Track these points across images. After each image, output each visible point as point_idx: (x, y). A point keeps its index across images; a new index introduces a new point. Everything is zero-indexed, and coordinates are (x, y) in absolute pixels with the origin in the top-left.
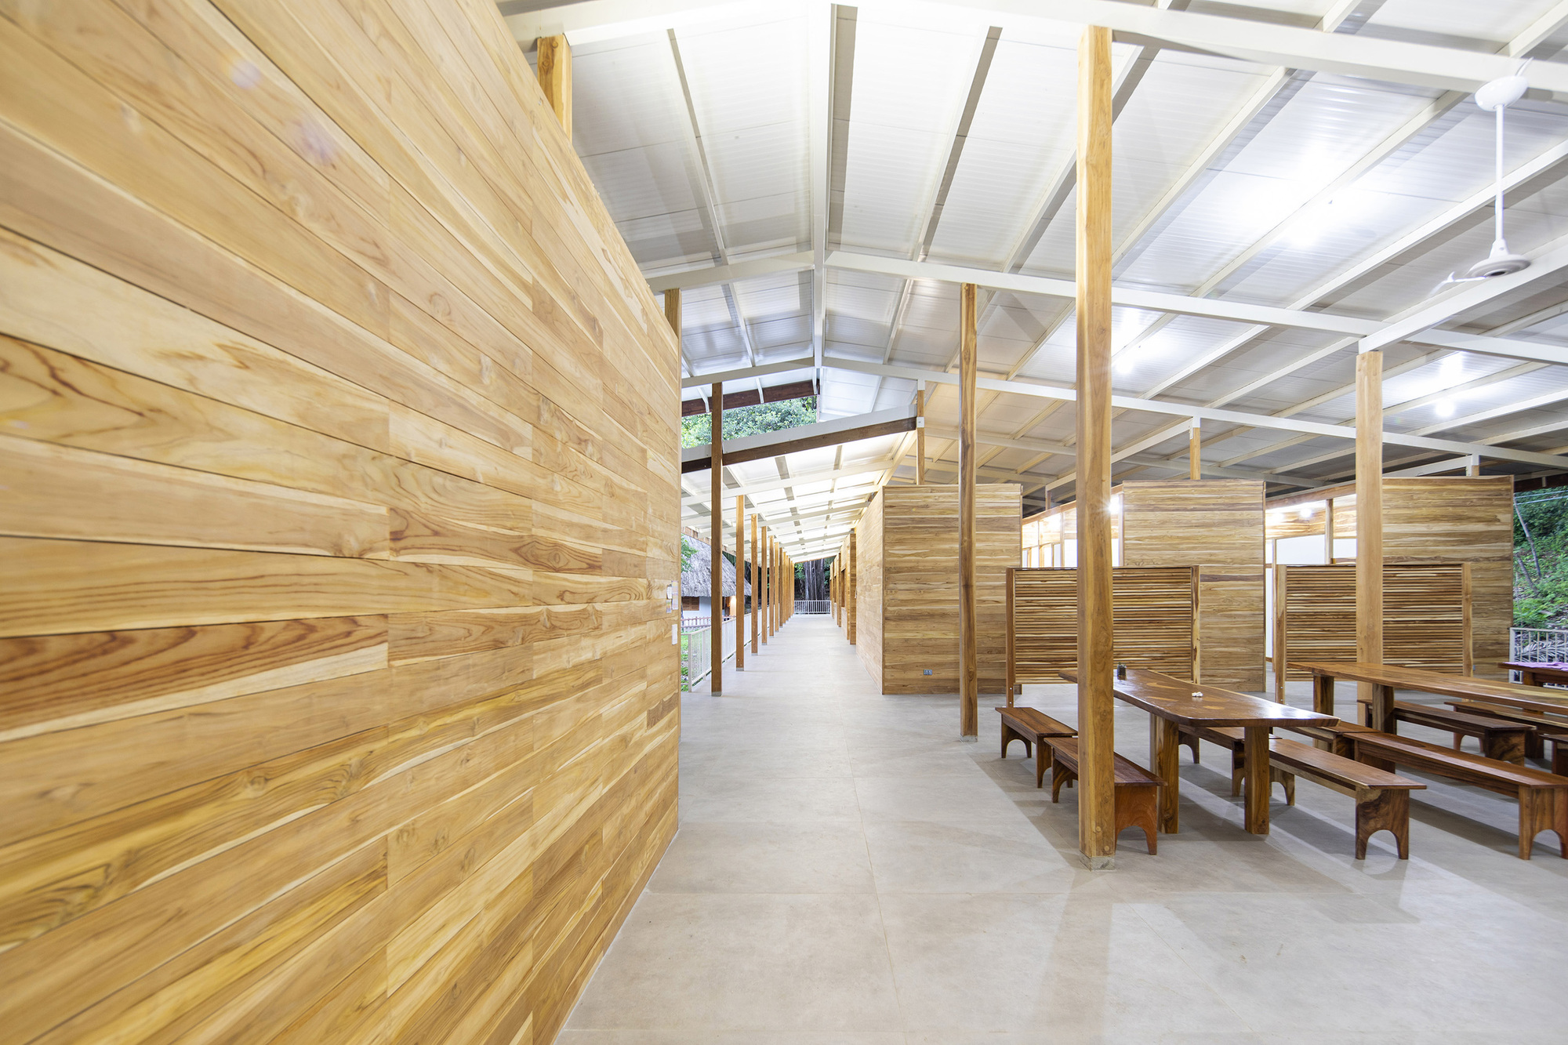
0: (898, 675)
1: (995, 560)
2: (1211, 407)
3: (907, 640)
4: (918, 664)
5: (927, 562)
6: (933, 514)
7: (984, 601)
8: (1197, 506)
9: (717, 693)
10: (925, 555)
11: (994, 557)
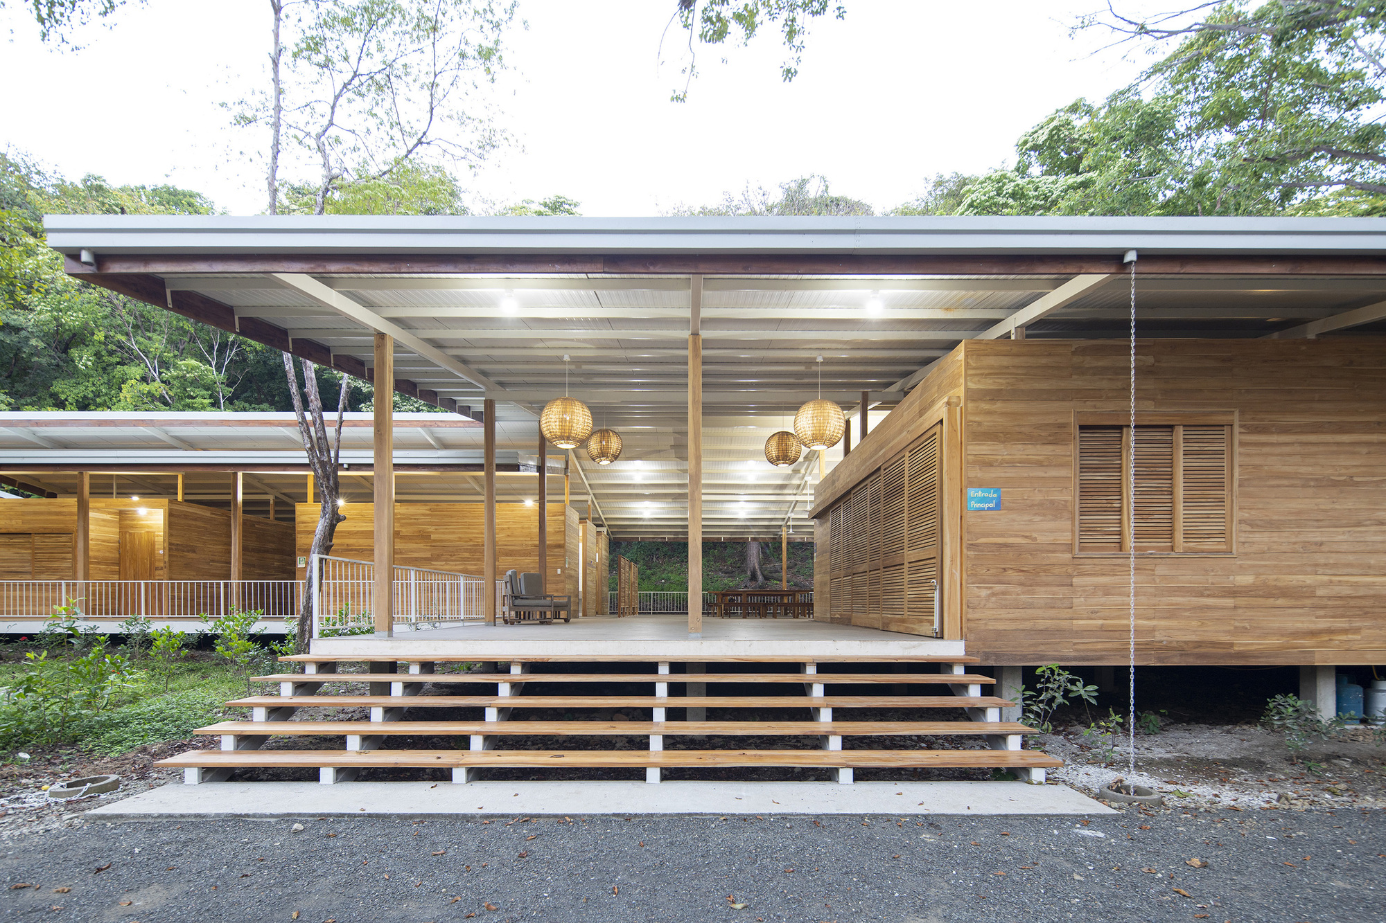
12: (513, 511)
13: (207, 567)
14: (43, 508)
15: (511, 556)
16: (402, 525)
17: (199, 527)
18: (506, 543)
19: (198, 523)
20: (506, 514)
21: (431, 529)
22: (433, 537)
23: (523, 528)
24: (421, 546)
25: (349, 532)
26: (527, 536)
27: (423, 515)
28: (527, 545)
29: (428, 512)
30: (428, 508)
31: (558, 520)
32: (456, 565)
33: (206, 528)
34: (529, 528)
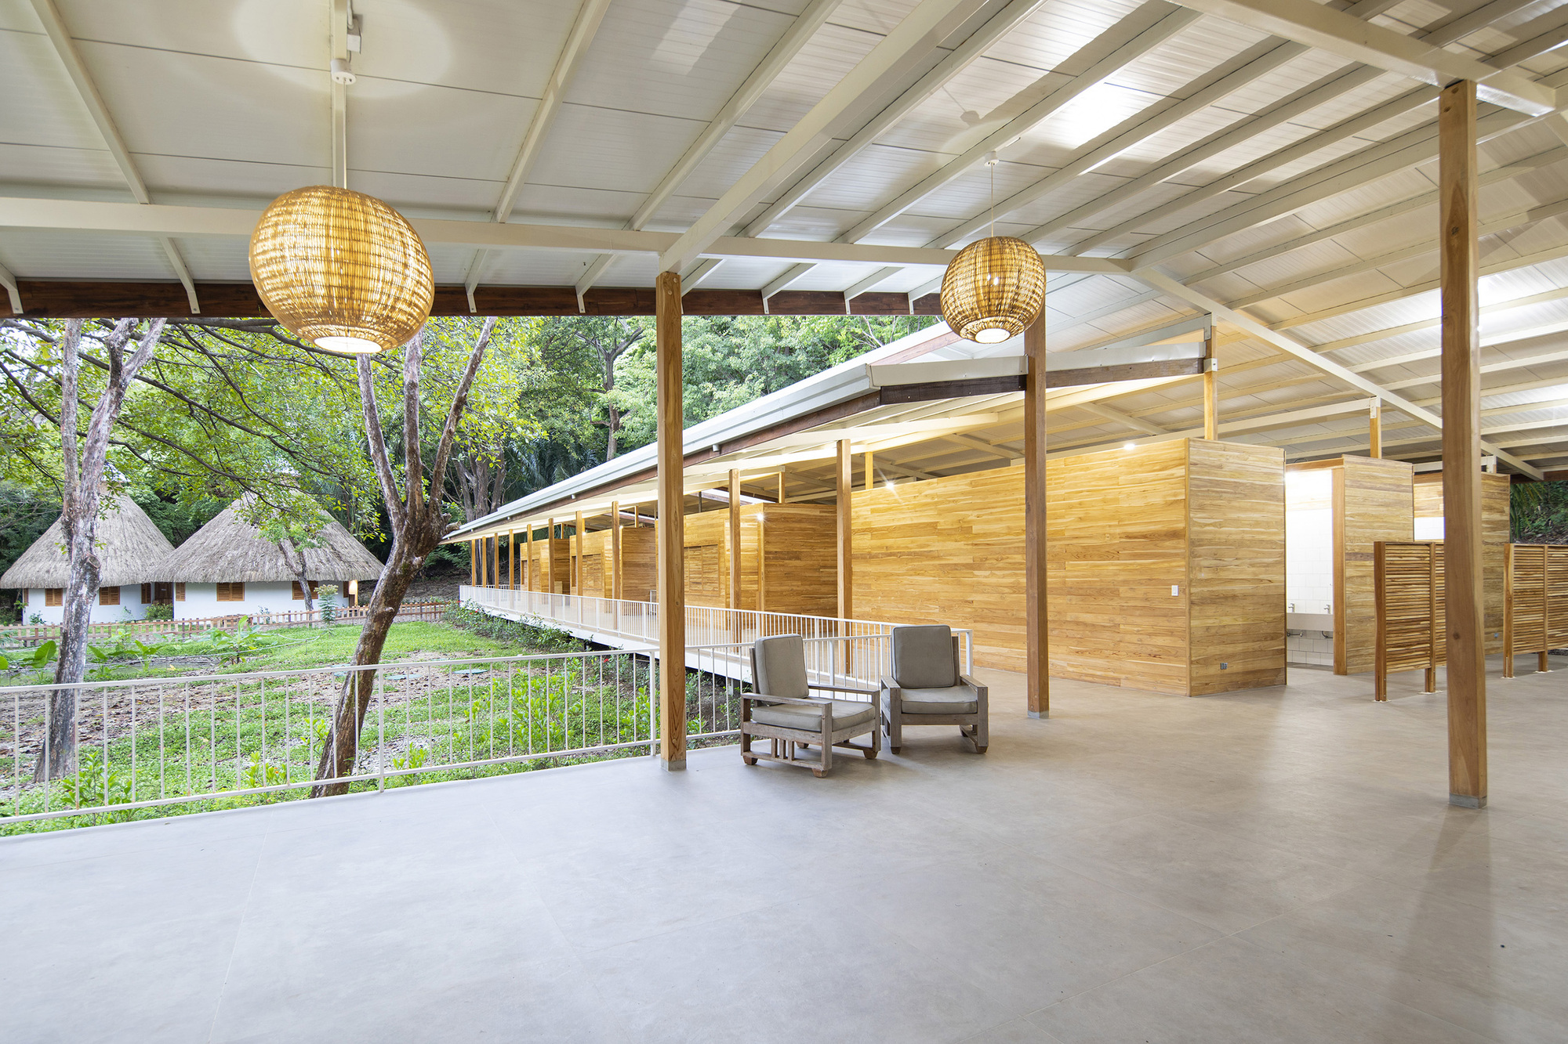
0: (1203, 671)
1: (1269, 533)
2: (1384, 388)
3: (1208, 628)
4: (1217, 657)
5: (1220, 533)
6: (1225, 476)
7: (1262, 580)
8: (1382, 486)
9: (1044, 713)
10: (1220, 525)
11: (1268, 530)
12: (1087, 469)
13: (817, 574)
14: (704, 522)
15: (1085, 558)
16: (941, 513)
17: (805, 529)
18: (1076, 533)
19: (803, 525)
20: (1075, 477)
21: (972, 515)
22: (976, 529)
23: (1104, 501)
24: (961, 545)
25: (888, 528)
26: (1112, 518)
27: (963, 494)
28: (1112, 536)
29: (969, 488)
30: (969, 480)
31: (1171, 477)
32: (1004, 576)
33: (814, 530)
34: (1116, 500)
